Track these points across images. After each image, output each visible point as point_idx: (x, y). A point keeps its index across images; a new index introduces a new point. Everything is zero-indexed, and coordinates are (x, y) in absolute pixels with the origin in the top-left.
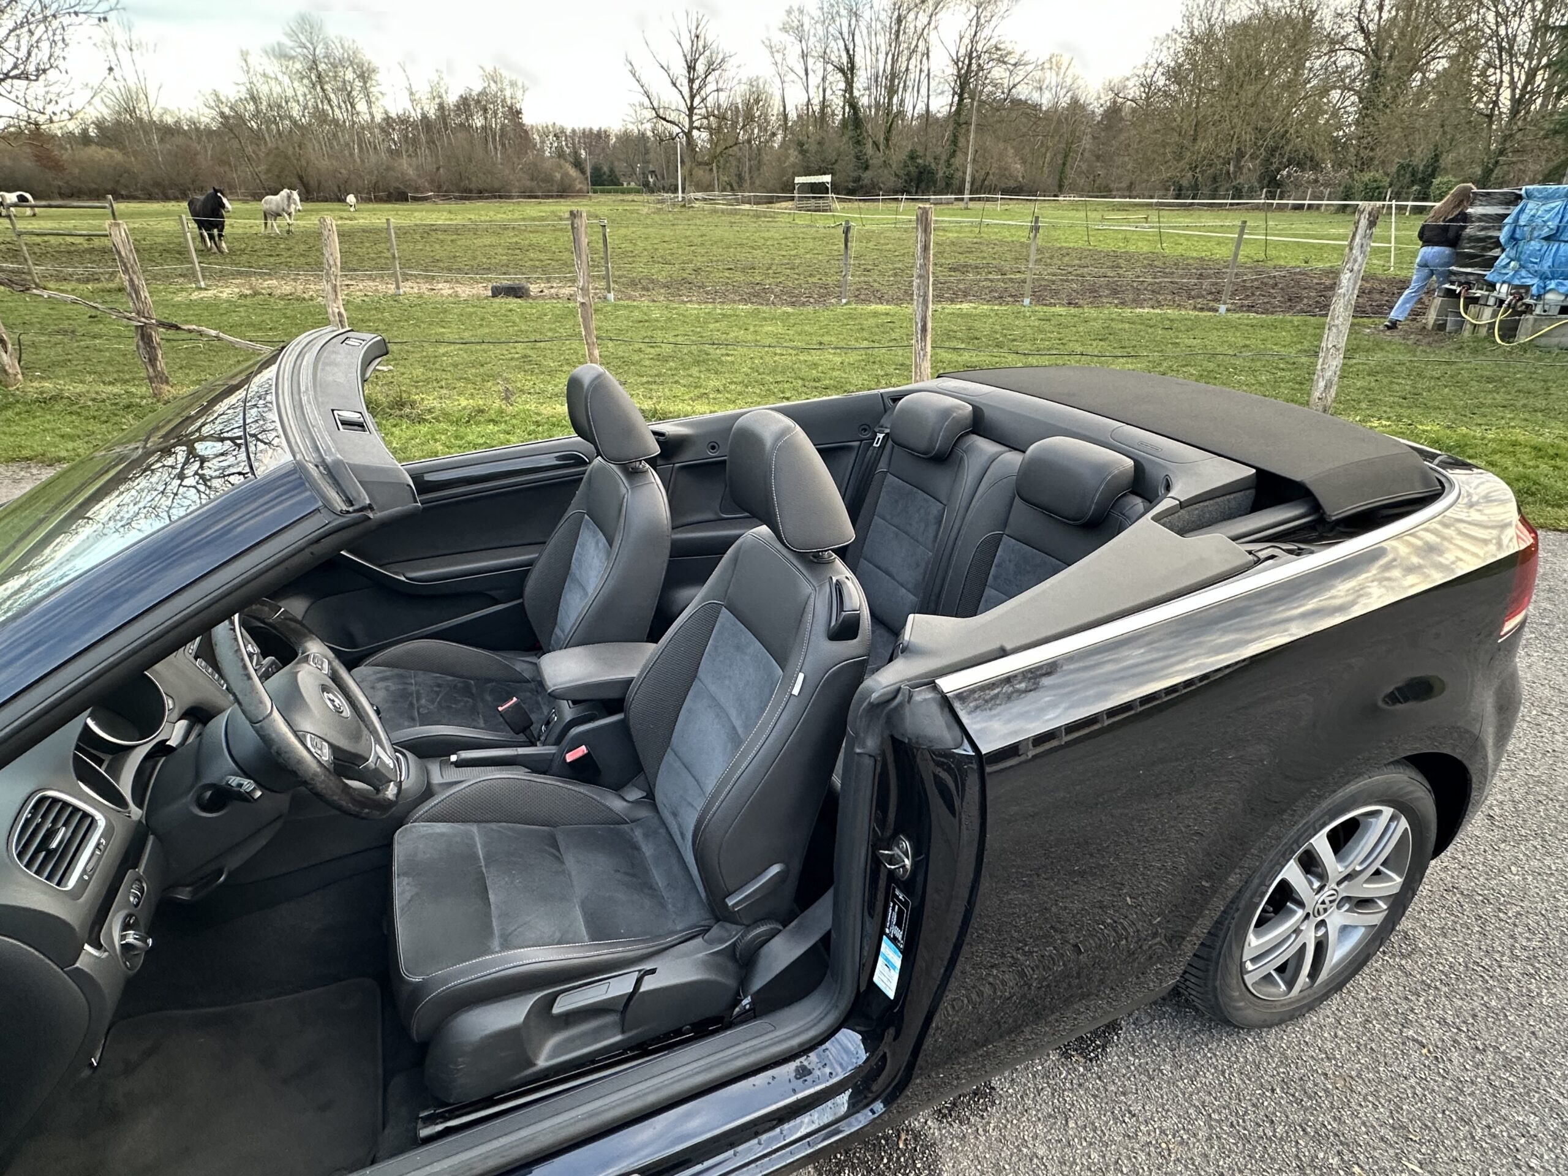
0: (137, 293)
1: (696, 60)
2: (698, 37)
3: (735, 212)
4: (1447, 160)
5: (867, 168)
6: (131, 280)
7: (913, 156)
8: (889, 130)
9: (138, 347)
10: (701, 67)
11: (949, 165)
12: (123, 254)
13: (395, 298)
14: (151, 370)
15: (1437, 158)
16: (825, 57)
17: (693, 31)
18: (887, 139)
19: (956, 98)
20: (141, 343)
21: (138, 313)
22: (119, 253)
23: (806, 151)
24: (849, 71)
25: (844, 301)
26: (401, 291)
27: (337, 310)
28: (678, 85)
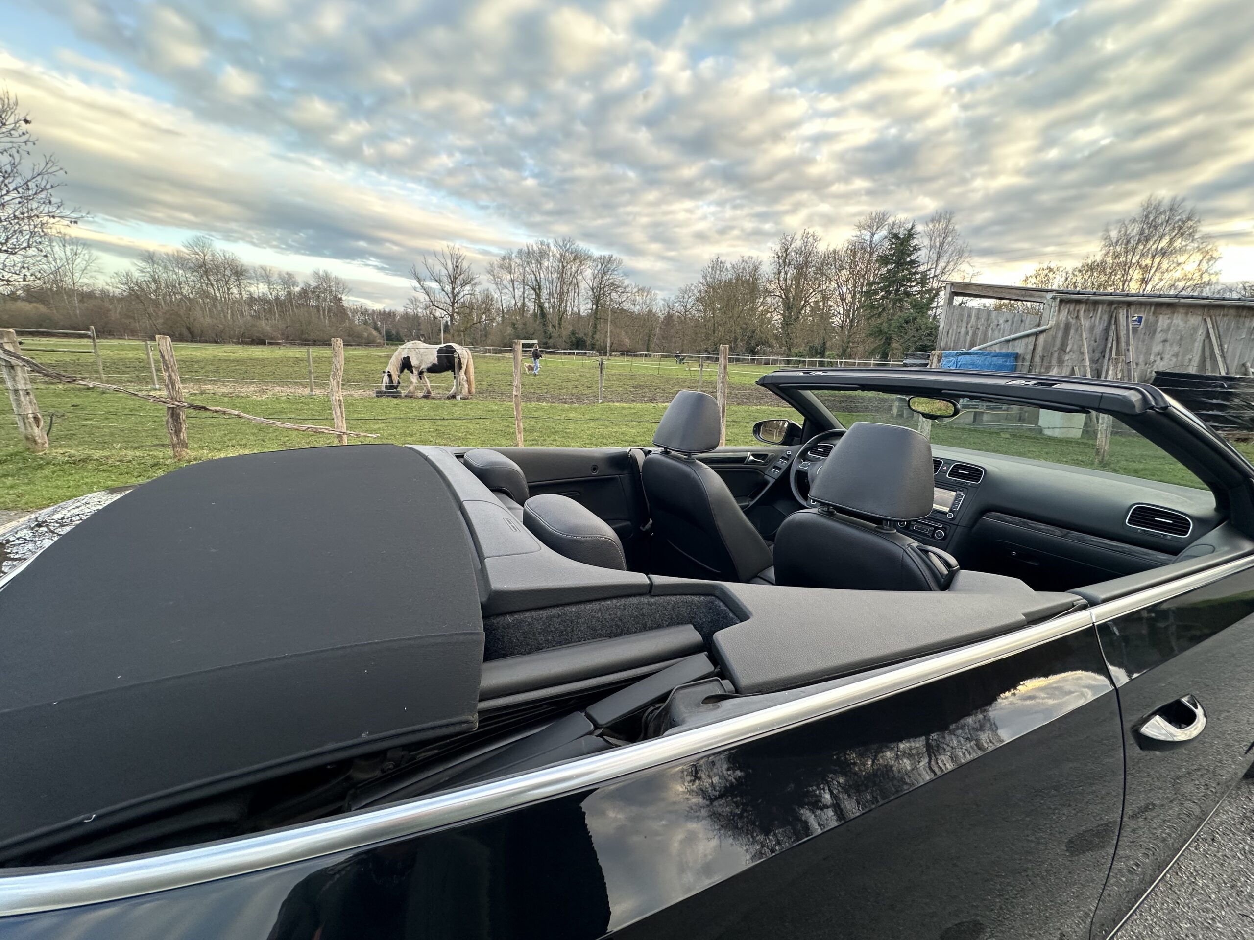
0: (173, 385)
1: (456, 278)
2: (457, 267)
3: (485, 357)
4: (828, 344)
5: (550, 338)
6: (170, 376)
7: (573, 333)
8: (561, 319)
9: (167, 422)
10: (458, 282)
11: (593, 338)
12: (166, 358)
13: (310, 397)
14: (175, 439)
15: (824, 343)
16: (524, 282)
17: (454, 263)
18: (560, 324)
19: (594, 306)
20: (170, 420)
21: (172, 399)
22: (163, 357)
23: (517, 328)
24: (538, 289)
25: (600, 401)
26: (314, 393)
27: (338, 398)
28: (445, 289)
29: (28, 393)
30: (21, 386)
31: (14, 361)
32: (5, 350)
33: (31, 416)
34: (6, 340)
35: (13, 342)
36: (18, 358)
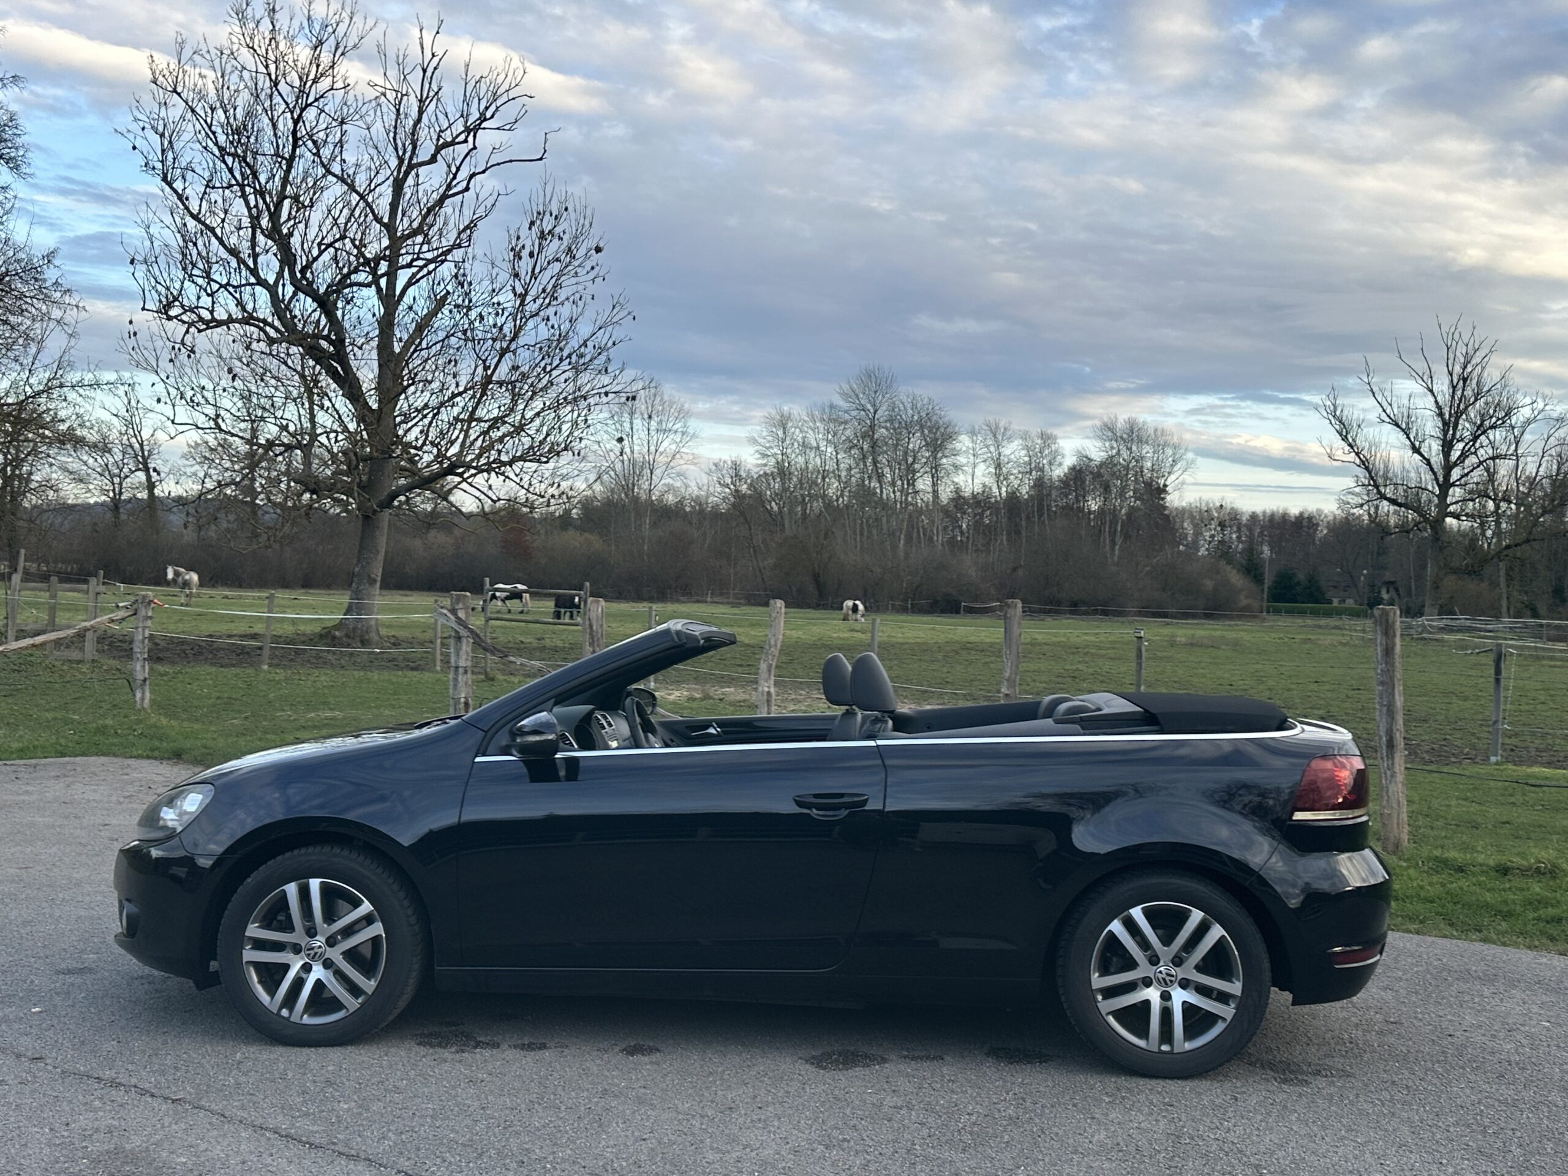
2: (1465, 380)
12: (594, 628)
22: (591, 626)
28: (1424, 450)
29: (466, 672)
30: (462, 663)
31: (463, 632)
32: (458, 618)
33: (462, 700)
34: (461, 605)
35: (466, 608)
36: (466, 627)
